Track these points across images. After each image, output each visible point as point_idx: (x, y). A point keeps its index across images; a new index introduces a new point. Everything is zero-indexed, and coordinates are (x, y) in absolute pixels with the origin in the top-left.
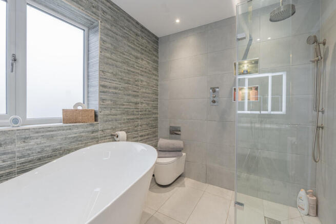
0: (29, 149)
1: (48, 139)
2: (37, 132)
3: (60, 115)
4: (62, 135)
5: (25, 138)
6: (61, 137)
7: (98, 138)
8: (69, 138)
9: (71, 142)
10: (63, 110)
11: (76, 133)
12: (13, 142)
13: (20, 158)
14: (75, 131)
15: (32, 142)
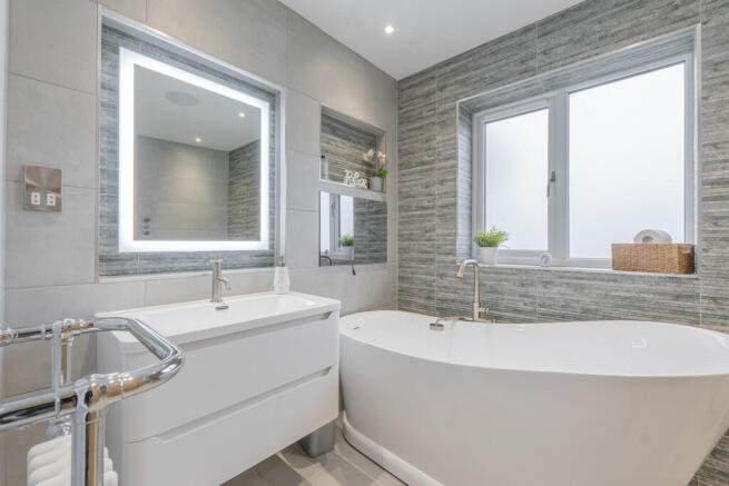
0: (551, 299)
1: (575, 290)
2: (561, 277)
3: (608, 255)
4: (599, 289)
5: (547, 282)
6: (599, 292)
7: (695, 314)
8: (614, 297)
9: (618, 306)
10: (613, 245)
11: (628, 291)
12: (533, 284)
13: (541, 306)
14: (626, 285)
15: (555, 290)
